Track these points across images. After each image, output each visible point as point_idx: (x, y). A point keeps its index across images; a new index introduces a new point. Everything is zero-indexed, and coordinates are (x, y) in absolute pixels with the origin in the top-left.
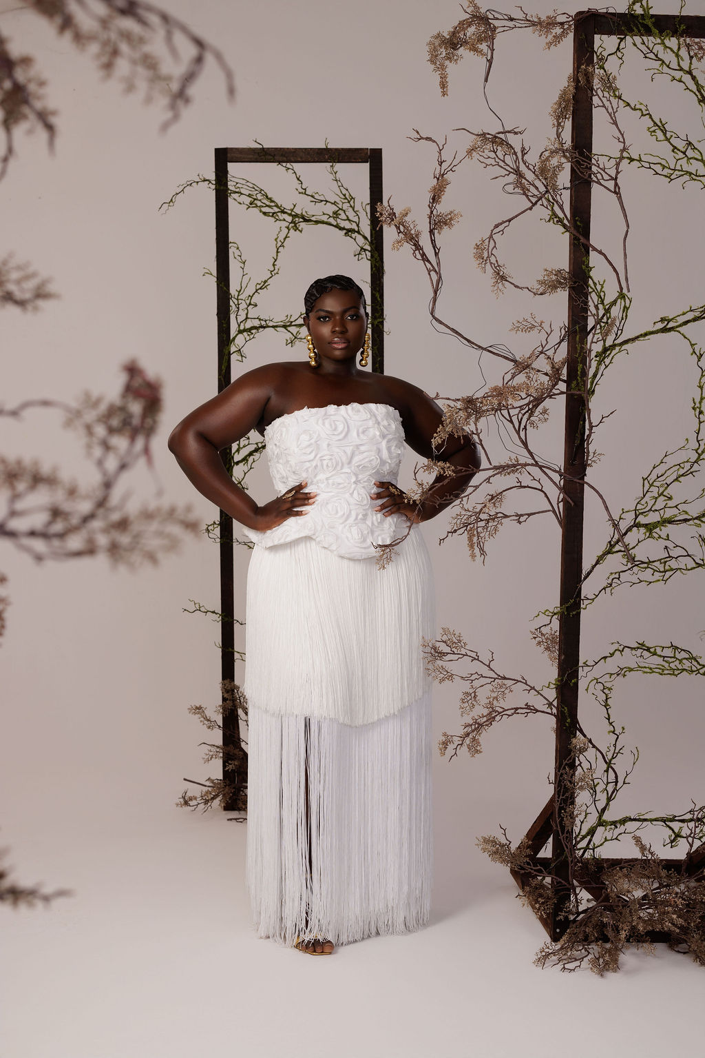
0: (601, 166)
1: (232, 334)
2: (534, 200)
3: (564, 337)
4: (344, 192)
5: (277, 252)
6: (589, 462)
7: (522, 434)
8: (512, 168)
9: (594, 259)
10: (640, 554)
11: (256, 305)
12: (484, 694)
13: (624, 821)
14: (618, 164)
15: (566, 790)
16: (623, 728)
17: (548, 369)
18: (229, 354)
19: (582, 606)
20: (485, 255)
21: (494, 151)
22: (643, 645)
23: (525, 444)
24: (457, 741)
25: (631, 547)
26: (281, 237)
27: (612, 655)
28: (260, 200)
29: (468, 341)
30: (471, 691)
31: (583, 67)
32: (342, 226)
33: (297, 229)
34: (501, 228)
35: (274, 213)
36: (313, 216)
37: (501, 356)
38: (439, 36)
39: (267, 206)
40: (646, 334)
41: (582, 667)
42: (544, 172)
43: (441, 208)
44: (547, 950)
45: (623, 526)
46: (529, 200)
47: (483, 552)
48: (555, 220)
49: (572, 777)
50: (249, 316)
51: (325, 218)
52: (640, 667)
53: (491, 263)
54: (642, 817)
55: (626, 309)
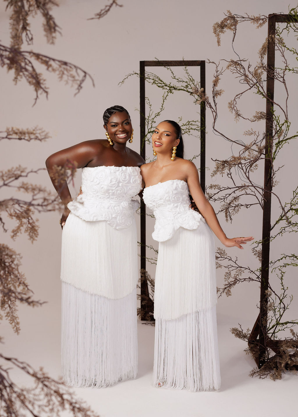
0: (278, 73)
1: (146, 134)
2: (251, 86)
3: (264, 137)
4: (190, 77)
5: (164, 101)
6: (273, 185)
7: (247, 174)
8: (243, 74)
9: (275, 107)
10: (293, 220)
11: (155, 122)
12: (233, 273)
13: (286, 323)
14: (284, 72)
15: (264, 310)
16: (287, 288)
17: (257, 150)
18: (145, 141)
19: (270, 240)
20: (233, 106)
21: (236, 68)
22: (294, 255)
23: (248, 178)
24: (222, 290)
25: (289, 218)
26: (165, 96)
27: (282, 259)
28: (157, 81)
29: (227, 138)
30: (229, 272)
31: (270, 35)
32: (189, 91)
33: (171, 92)
34: (239, 96)
35: (162, 86)
36: (178, 87)
37: (240, 144)
38: (217, 24)
39: (160, 83)
40: (294, 136)
41: (270, 263)
42: (256, 75)
43: (217, 88)
44: (254, 371)
45: (286, 210)
46: (250, 86)
47: (231, 219)
48: (260, 93)
49: (266, 306)
50: (152, 126)
51: (182, 88)
52: (292, 264)
53: (234, 110)
54: (293, 322)
55: (288, 126)
